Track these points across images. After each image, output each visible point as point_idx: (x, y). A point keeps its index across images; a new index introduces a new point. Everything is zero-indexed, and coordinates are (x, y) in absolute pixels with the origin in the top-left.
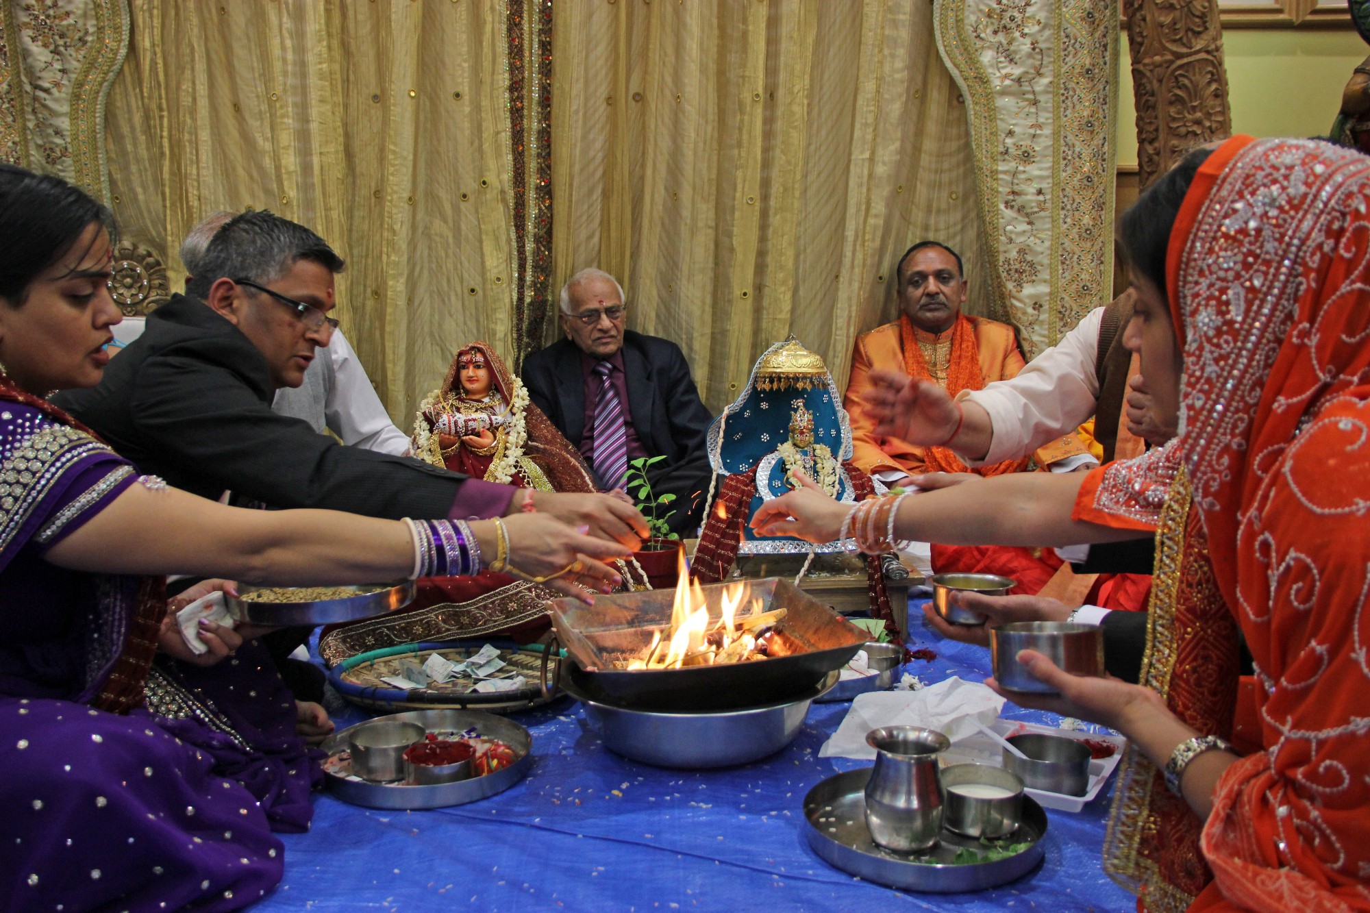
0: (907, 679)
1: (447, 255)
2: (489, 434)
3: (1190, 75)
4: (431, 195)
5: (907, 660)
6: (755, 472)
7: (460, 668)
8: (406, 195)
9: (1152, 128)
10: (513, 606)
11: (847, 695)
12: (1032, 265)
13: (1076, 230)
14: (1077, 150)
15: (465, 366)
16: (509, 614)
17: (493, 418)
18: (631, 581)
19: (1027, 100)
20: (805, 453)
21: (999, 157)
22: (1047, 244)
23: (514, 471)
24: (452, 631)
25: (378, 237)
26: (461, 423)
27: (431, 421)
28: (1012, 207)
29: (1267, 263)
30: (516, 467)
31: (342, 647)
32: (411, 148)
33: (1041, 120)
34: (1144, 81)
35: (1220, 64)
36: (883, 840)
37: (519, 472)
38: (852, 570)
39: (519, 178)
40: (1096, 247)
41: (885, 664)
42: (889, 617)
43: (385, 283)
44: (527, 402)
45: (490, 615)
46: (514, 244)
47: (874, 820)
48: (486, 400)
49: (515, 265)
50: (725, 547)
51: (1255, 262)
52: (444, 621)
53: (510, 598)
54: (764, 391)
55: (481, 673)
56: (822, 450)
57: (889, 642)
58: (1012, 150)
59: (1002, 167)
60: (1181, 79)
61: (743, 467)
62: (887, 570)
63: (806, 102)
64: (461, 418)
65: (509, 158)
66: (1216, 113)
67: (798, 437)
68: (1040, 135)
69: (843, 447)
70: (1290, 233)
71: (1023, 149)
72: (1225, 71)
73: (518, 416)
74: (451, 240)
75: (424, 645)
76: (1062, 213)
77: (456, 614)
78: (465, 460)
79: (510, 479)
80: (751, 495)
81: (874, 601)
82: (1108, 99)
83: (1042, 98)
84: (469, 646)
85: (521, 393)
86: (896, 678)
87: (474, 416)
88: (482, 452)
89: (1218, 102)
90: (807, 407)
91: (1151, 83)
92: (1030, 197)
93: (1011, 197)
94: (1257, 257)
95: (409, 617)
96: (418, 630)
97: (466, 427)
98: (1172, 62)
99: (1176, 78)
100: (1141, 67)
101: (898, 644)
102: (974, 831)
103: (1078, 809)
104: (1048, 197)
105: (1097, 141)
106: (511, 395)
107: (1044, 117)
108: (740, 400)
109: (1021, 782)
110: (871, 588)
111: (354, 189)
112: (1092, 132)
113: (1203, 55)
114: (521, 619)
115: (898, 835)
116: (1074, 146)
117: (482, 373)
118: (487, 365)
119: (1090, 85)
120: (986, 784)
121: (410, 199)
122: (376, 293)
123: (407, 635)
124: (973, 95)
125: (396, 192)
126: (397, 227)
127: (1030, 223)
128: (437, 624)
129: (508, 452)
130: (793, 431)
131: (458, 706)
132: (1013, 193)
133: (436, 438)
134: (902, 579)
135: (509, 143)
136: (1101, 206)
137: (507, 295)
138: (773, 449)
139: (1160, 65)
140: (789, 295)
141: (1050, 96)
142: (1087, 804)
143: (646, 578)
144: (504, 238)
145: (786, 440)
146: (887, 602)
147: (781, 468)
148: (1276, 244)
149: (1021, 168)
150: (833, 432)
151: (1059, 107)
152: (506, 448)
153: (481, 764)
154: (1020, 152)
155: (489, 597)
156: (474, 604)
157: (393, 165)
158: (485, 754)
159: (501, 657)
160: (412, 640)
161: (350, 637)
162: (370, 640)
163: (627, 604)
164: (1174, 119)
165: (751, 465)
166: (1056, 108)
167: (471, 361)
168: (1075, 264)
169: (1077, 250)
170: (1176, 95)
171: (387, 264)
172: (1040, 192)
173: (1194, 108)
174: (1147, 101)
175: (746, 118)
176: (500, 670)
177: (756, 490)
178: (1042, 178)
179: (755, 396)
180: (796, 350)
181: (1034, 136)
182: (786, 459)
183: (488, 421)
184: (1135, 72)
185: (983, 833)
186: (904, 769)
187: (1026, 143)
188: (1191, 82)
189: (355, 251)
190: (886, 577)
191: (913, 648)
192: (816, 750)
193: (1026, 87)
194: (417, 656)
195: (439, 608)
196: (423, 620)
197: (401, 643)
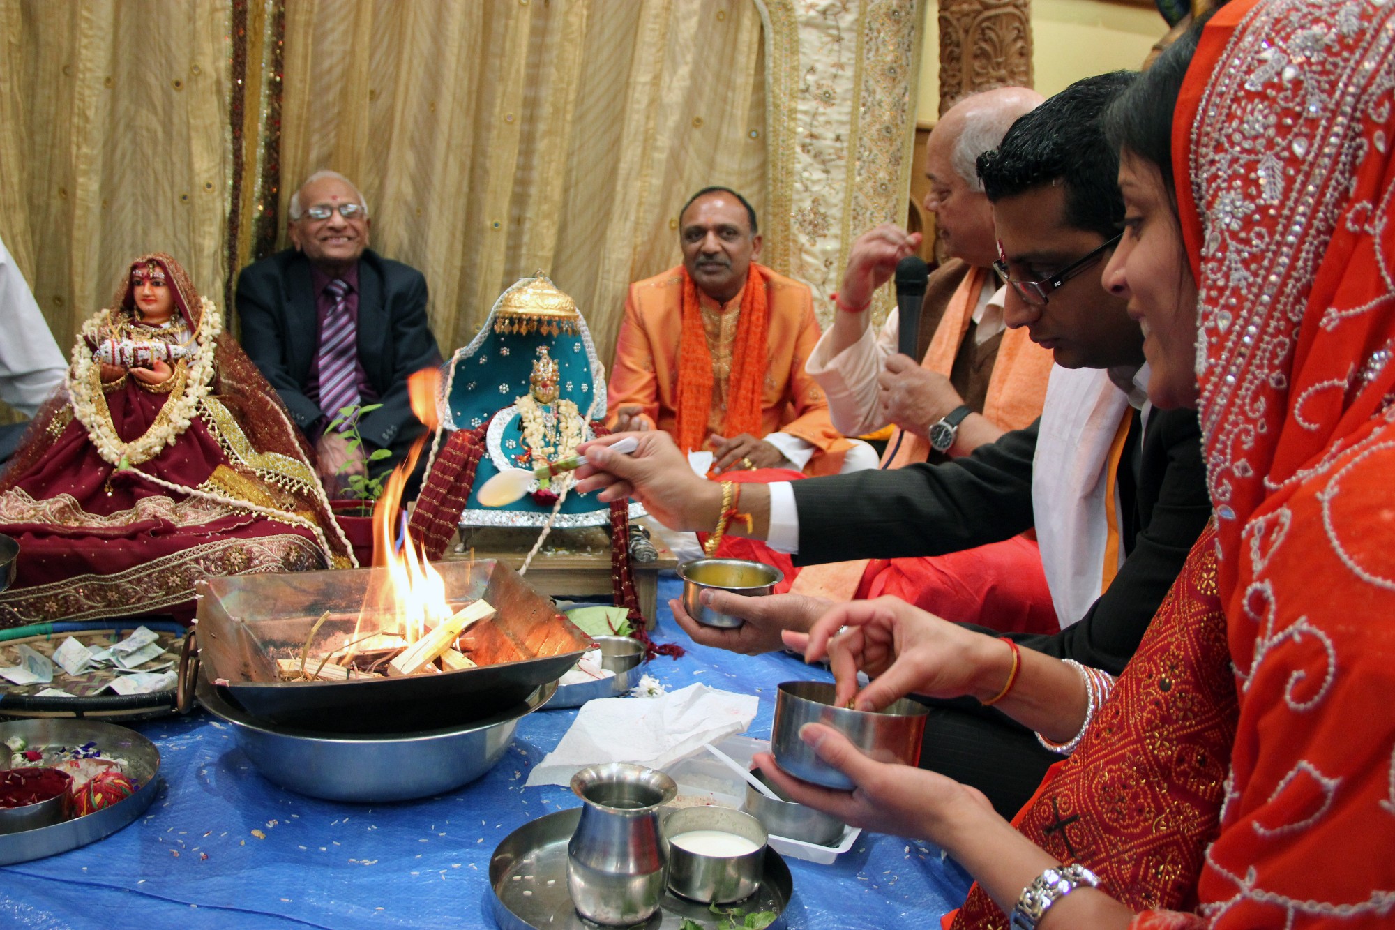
0: (646, 682)
1: (155, 153)
2: (166, 367)
3: (997, 28)
4: (138, 81)
5: (650, 657)
6: (486, 428)
7: (102, 655)
8: (101, 74)
9: (954, 81)
10: (174, 580)
11: (574, 701)
12: (824, 217)
13: (870, 184)
14: (878, 97)
15: (140, 282)
16: (169, 590)
17: (172, 347)
18: (329, 553)
19: (830, 35)
20: (548, 410)
21: (800, 95)
22: (841, 195)
23: (194, 413)
24: (98, 608)
25: (67, 124)
26: (129, 351)
27: (92, 347)
28: (809, 151)
29: (1313, 123)
30: (198, 409)
32: (110, 18)
33: (844, 60)
34: (950, 30)
35: (1027, 21)
36: (588, 912)
37: (202, 415)
38: (596, 547)
39: (239, 66)
40: (891, 205)
41: (622, 664)
42: (633, 605)
43: (75, 180)
44: (218, 331)
45: (146, 590)
46: (230, 146)
47: (578, 881)
48: (166, 325)
49: (229, 171)
50: (444, 516)
51: (1295, 124)
52: (87, 597)
53: (172, 571)
54: (503, 334)
55: (128, 664)
56: (568, 408)
57: (632, 635)
58: (813, 89)
59: (802, 106)
60: (988, 32)
61: (476, 423)
62: (634, 551)
63: (585, 12)
64: (129, 345)
65: (227, 43)
66: (1020, 73)
67: (540, 390)
68: (841, 76)
69: (593, 405)
70: (1344, 78)
71: (825, 89)
72: (1031, 30)
73: (204, 347)
74: (160, 135)
75: (59, 625)
76: (858, 163)
77: (101, 587)
78: (132, 397)
79: (188, 423)
80: (479, 456)
81: (617, 585)
82: (912, 46)
83: (846, 35)
84: (121, 626)
85: (211, 320)
86: (635, 682)
87: (147, 343)
88: (154, 388)
89: (1022, 61)
90: (552, 355)
91: (957, 32)
92: (827, 143)
93: (808, 140)
94: (1297, 116)
95: (39, 591)
96: (52, 606)
97: (135, 356)
98: (979, 12)
99: (983, 30)
100: (947, 14)
101: (641, 639)
102: (703, 896)
103: (831, 861)
104: (845, 144)
105: (899, 90)
106: (198, 321)
107: (846, 57)
108: (475, 343)
109: (766, 830)
110: (615, 570)
111: (37, 61)
112: (894, 80)
113: (1010, 9)
114: (185, 596)
115: (607, 904)
116: (874, 92)
117: (161, 292)
118: (169, 282)
119: (895, 28)
120: (722, 830)
121: (108, 80)
122: (63, 191)
123: (38, 611)
124: (774, 23)
125: (90, 70)
126: (91, 113)
127: (826, 172)
128: (77, 600)
129: (188, 391)
130: (535, 383)
131: (72, 714)
132: (812, 136)
133: (97, 369)
134: (650, 561)
135: (228, 23)
136: (897, 161)
137: (218, 204)
138: (511, 403)
139: (967, 15)
140: (553, 231)
141: (854, 34)
142: (840, 856)
143: (350, 549)
144: (217, 138)
145: (526, 393)
146: (632, 587)
147: (519, 425)
148: (1324, 96)
149: (821, 110)
150: (585, 387)
151: (862, 48)
152: (187, 386)
153: (79, 801)
154: (820, 92)
155: (144, 569)
156: (125, 576)
157: (86, 36)
158: (87, 786)
159: (160, 643)
160: (45, 619)
163: (305, 587)
164: (978, 74)
165: (484, 420)
166: (859, 51)
167: (147, 277)
168: (867, 221)
169: (869, 204)
170: (981, 48)
171: (77, 157)
172: (838, 138)
173: (999, 64)
174: (952, 52)
175: (512, 23)
176: (157, 659)
177: (486, 450)
178: (842, 123)
179: (494, 340)
180: (543, 288)
181: (835, 76)
182: (524, 415)
183: (164, 351)
184: (943, 22)
185: (714, 898)
186: (617, 827)
187: (827, 83)
188: (998, 36)
189: (38, 139)
190: (631, 559)
191: (659, 641)
192: (524, 778)
193: (831, 22)
194: (47, 640)
195: (80, 580)
196: (56, 595)
197: (29, 622)
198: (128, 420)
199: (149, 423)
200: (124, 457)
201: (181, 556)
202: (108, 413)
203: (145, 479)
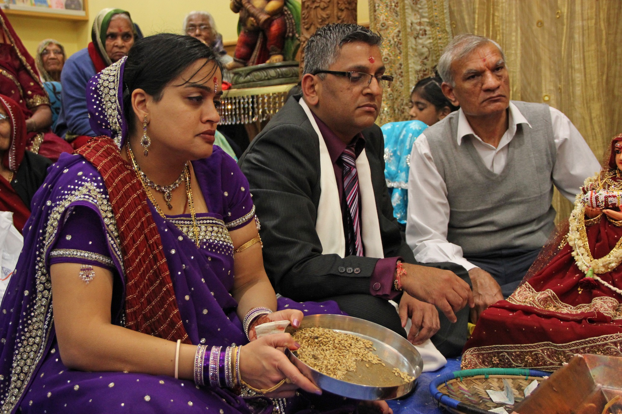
15: (619, 151)
26: (602, 198)
31: (475, 360)
52: (549, 356)
53: (598, 348)
64: (602, 194)
75: (533, 372)
77: (556, 352)
78: (603, 229)
96: (529, 359)
97: (606, 202)
123: (522, 361)
128: (543, 357)
133: (584, 210)
160: (525, 366)
161: (483, 354)
162: (496, 360)
194: (526, 380)
195: (545, 345)
196: (531, 352)
197: (517, 366)
198: (598, 244)
199: (611, 248)
200: (591, 268)
201: (605, 339)
202: (586, 239)
203: (603, 285)
